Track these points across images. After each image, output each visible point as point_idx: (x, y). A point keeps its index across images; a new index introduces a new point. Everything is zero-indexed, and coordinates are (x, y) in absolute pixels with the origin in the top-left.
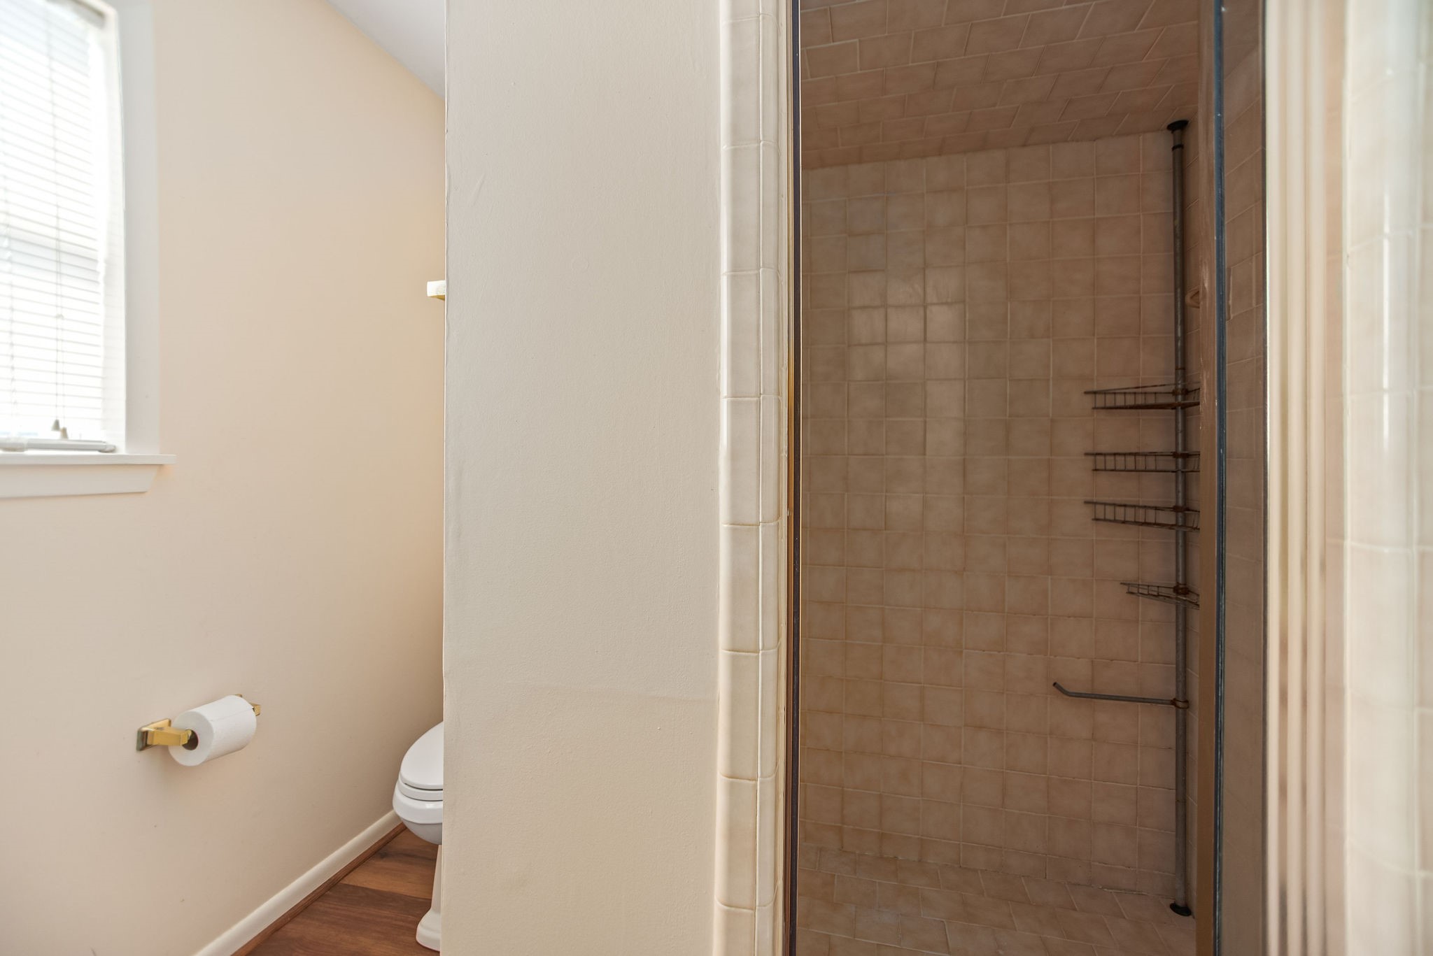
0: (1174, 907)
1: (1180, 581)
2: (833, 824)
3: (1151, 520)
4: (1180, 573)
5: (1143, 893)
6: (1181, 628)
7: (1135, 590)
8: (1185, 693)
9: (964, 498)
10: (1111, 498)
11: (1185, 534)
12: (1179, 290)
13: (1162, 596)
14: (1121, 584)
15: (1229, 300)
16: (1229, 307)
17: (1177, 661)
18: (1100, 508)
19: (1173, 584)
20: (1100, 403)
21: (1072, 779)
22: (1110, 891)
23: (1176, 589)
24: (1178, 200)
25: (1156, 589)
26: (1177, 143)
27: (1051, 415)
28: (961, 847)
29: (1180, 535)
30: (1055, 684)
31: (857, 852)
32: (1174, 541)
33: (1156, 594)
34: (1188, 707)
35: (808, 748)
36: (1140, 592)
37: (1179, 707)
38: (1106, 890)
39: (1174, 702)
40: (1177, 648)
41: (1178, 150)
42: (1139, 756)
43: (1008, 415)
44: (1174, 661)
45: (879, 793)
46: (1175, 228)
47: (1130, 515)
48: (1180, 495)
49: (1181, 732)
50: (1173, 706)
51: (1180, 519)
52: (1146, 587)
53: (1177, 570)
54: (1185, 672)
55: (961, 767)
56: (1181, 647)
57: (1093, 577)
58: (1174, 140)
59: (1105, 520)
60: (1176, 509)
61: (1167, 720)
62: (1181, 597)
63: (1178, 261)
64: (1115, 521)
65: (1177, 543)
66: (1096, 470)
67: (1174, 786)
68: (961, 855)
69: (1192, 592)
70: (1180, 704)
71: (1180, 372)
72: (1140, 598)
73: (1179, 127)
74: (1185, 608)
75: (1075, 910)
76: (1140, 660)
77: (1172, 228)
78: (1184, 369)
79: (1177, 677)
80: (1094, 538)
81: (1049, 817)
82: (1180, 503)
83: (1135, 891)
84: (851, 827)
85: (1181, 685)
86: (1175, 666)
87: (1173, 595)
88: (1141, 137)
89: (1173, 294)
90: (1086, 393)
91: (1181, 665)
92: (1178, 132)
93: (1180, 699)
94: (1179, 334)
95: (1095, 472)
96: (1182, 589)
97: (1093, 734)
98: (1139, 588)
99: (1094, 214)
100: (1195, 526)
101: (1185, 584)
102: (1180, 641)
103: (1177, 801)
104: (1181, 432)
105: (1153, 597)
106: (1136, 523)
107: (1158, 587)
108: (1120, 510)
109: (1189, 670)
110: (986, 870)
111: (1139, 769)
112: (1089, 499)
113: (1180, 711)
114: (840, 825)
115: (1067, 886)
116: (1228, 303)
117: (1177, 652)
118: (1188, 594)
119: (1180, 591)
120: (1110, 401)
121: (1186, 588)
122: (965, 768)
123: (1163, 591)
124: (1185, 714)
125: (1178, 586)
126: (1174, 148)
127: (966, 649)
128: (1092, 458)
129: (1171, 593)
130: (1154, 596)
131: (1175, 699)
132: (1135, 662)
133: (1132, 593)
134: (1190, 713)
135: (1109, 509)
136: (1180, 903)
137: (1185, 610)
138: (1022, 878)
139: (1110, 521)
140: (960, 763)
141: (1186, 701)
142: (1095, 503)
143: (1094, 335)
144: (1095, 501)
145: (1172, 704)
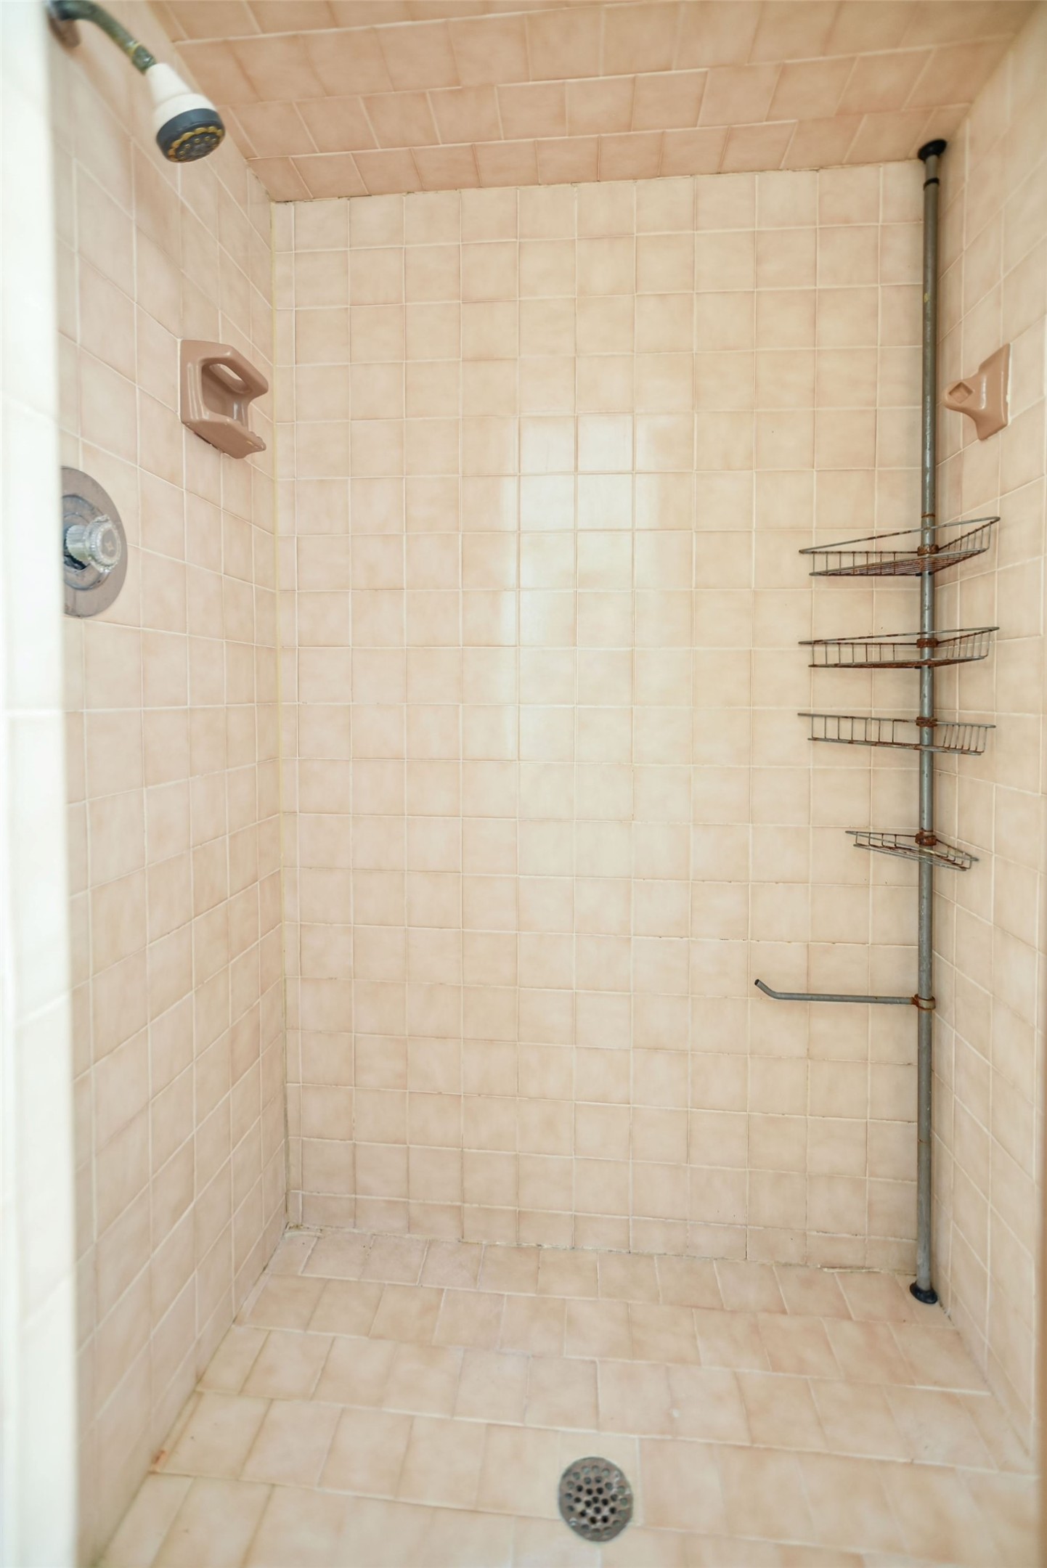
0: (915, 1290)
1: (925, 827)
2: (449, 1203)
3: (887, 738)
4: (925, 816)
5: (875, 1270)
6: (925, 893)
7: (864, 841)
8: (930, 988)
9: (632, 708)
10: (834, 709)
11: (932, 755)
12: (928, 398)
13: (900, 848)
14: (847, 832)
15: (1006, 393)
16: (1006, 404)
17: (919, 941)
18: (819, 723)
19: (916, 830)
20: (820, 567)
21: (781, 1115)
22: (832, 1271)
23: (919, 838)
24: (930, 262)
25: (893, 839)
26: (932, 176)
27: (753, 586)
28: (631, 1224)
29: (926, 759)
30: (757, 982)
31: (484, 1243)
32: (917, 769)
33: (893, 845)
34: (935, 1007)
35: (410, 1092)
36: (871, 843)
37: (923, 1008)
38: (826, 1270)
39: (915, 1001)
40: (920, 924)
41: (932, 186)
42: (869, 1078)
43: (694, 586)
44: (917, 943)
45: (514, 1153)
46: (925, 305)
47: (859, 731)
48: (926, 700)
49: (924, 1044)
50: (915, 1006)
51: (926, 737)
52: (880, 837)
53: (921, 811)
54: (931, 955)
55: (629, 1108)
56: (925, 922)
57: (809, 823)
58: (927, 172)
59: (826, 740)
60: (921, 722)
61: (905, 1024)
62: (925, 850)
63: (929, 355)
64: (839, 740)
65: (921, 772)
66: (814, 666)
67: (915, 1117)
68: (631, 1235)
69: (939, 841)
70: (924, 1004)
71: (928, 520)
72: (872, 852)
73: (934, 150)
74: (931, 866)
75: (784, 1312)
76: (870, 942)
77: (921, 307)
78: (933, 515)
79: (920, 965)
80: (811, 767)
81: (750, 1172)
82: (926, 713)
83: (863, 1268)
84: (477, 1205)
85: (925, 976)
86: (917, 947)
87: (916, 846)
88: (881, 169)
89: (920, 407)
90: (802, 552)
91: (925, 947)
92: (932, 159)
93: (924, 996)
94: (928, 465)
95: (812, 668)
96: (927, 837)
97: (808, 1050)
98: (870, 838)
99: (816, 286)
100: (946, 745)
101: (932, 831)
102: (925, 913)
103: (920, 1141)
104: (928, 609)
105: (889, 851)
106: (866, 742)
107: (896, 835)
108: (846, 725)
109: (936, 954)
110: (665, 1254)
111: (869, 1096)
112: (804, 709)
113: (924, 1012)
114: (458, 1204)
115: (774, 1268)
116: (1005, 398)
117: (920, 928)
118: (935, 844)
119: (925, 841)
120: (834, 563)
121: (933, 837)
122: (634, 1108)
123: (902, 841)
124: (930, 1017)
125: (921, 833)
126: (927, 184)
127: (635, 935)
128: (809, 648)
129: (912, 843)
130: (890, 848)
131: (917, 996)
132: (865, 944)
133: (861, 845)
134: (937, 1015)
135: (832, 724)
136: (924, 1286)
137: (931, 868)
138: (714, 1261)
139: (833, 740)
140: (629, 1103)
141: (932, 999)
142: (813, 716)
143: (813, 467)
144: (812, 713)
145: (913, 1004)
